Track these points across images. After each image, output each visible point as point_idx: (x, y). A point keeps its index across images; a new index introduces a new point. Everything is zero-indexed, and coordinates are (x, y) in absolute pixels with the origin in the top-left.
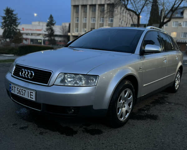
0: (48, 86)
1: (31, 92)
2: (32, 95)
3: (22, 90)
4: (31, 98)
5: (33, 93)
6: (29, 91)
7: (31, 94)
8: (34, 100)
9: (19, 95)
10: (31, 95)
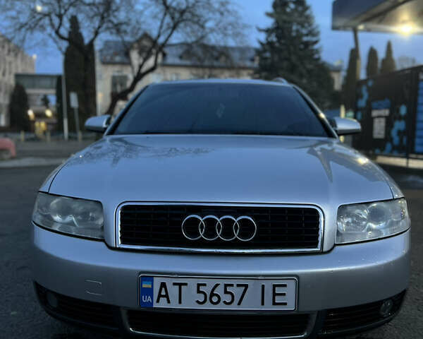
0: (322, 253)
1: (275, 286)
2: (284, 294)
3: (226, 286)
4: (274, 303)
5: (285, 286)
6: (264, 283)
7: (278, 290)
8: (291, 307)
9: (208, 306)
10: (275, 294)
